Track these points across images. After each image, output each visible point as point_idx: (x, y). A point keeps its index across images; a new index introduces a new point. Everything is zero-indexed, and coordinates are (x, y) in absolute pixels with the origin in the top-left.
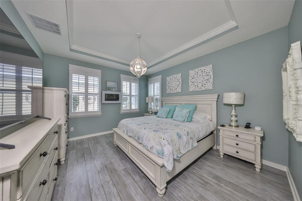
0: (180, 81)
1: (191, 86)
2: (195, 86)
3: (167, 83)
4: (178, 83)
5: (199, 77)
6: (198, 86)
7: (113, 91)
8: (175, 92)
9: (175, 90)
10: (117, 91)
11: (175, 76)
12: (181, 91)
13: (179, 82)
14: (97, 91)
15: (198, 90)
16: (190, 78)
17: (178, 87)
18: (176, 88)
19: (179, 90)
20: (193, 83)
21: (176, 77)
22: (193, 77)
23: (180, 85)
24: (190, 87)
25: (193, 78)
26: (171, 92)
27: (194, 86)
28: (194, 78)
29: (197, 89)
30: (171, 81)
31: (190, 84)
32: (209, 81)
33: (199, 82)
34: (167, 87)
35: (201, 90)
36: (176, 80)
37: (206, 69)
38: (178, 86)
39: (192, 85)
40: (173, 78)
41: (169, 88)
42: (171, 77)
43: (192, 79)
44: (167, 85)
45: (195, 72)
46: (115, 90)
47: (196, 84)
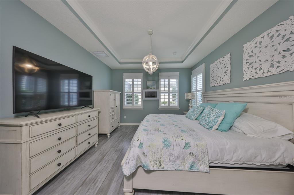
0: (229, 65)
1: (247, 70)
2: (256, 69)
3: (211, 72)
4: (224, 70)
5: (263, 49)
6: (261, 69)
7: (152, 89)
8: (222, 83)
9: (221, 80)
10: (155, 89)
11: (221, 59)
12: (229, 82)
13: (227, 67)
14: (140, 90)
15: (261, 76)
16: (245, 57)
17: (225, 76)
18: (223, 78)
19: (227, 80)
20: (251, 64)
21: (223, 60)
22: (251, 54)
23: (229, 72)
24: (245, 73)
25: (250, 56)
26: (216, 85)
27: (253, 70)
28: (252, 56)
29: (260, 74)
30: (216, 69)
31: (245, 66)
32: (291, 52)
33: (263, 60)
34: (211, 78)
35: (269, 74)
36: (222, 65)
37: (282, 28)
38: (225, 74)
39: (248, 68)
40: (219, 64)
41: (213, 78)
42: (216, 63)
43: (248, 58)
44: (211, 75)
45: (256, 43)
46: (153, 88)
47: (256, 65)
